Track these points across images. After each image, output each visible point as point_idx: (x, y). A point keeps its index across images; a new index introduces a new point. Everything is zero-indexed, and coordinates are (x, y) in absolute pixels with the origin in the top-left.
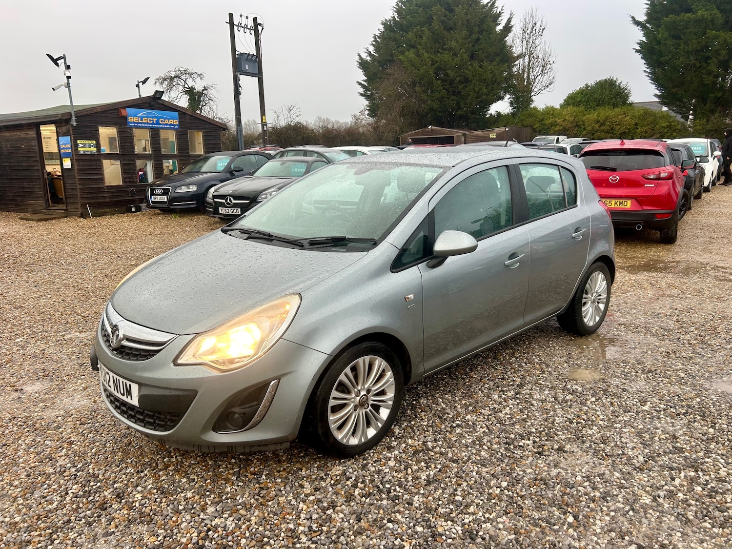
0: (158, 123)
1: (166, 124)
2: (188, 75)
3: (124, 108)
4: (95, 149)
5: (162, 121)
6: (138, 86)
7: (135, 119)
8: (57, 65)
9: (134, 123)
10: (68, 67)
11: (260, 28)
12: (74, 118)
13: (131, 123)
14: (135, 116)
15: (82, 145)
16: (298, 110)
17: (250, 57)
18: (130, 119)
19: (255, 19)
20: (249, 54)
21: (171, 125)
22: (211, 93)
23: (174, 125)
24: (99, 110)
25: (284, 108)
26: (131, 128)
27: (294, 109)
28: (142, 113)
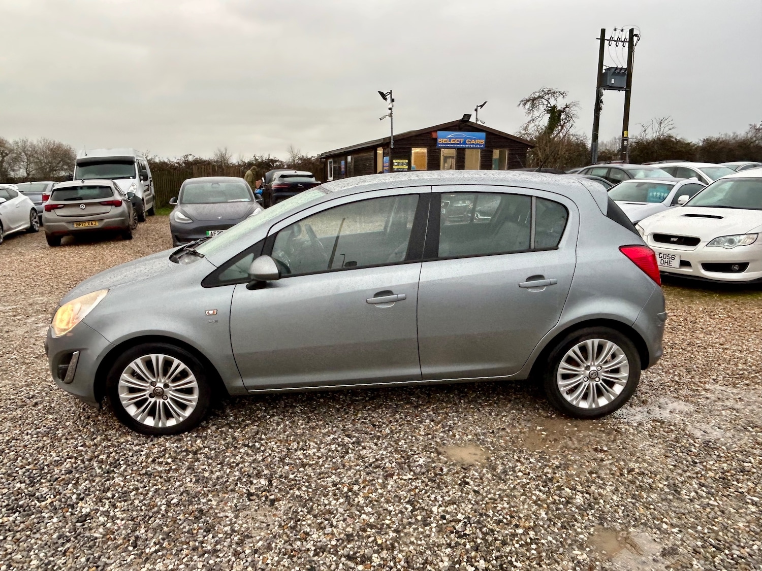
0: (464, 143)
1: (473, 144)
2: (550, 95)
3: (436, 131)
4: (407, 167)
5: (469, 141)
6: (476, 110)
7: (444, 141)
8: (385, 99)
9: (443, 144)
10: (393, 100)
11: (635, 39)
12: (392, 142)
13: (440, 144)
14: (443, 138)
15: (397, 164)
16: (670, 123)
17: (618, 71)
18: (440, 141)
19: (631, 31)
20: (616, 68)
21: (477, 144)
22: (573, 110)
23: (480, 145)
24: (414, 134)
25: (655, 121)
26: (439, 149)
27: (666, 122)
28: (451, 135)
